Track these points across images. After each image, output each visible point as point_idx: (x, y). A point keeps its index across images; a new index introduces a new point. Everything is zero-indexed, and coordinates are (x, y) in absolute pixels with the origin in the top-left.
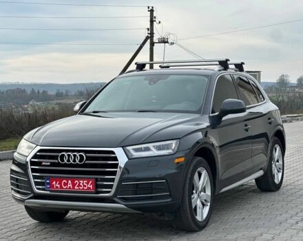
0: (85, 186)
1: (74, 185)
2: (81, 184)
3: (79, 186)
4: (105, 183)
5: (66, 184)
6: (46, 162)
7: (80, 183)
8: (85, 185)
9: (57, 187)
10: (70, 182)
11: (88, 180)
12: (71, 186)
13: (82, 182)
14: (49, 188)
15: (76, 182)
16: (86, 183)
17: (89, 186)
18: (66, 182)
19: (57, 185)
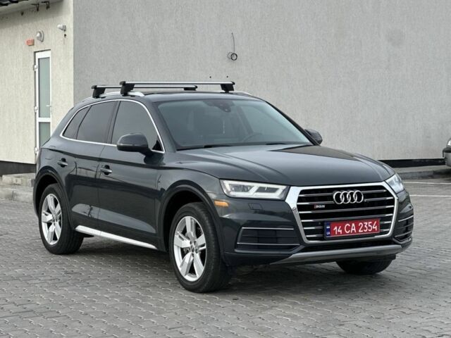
0: (369, 228)
1: (357, 228)
2: (366, 226)
4: (386, 222)
5: (349, 228)
6: (320, 205)
7: (364, 225)
8: (369, 226)
9: (339, 233)
10: (353, 225)
11: (373, 220)
12: (354, 229)
13: (366, 223)
14: (329, 235)
15: (361, 225)
16: (370, 224)
17: (374, 228)
18: (349, 226)
19: (339, 231)
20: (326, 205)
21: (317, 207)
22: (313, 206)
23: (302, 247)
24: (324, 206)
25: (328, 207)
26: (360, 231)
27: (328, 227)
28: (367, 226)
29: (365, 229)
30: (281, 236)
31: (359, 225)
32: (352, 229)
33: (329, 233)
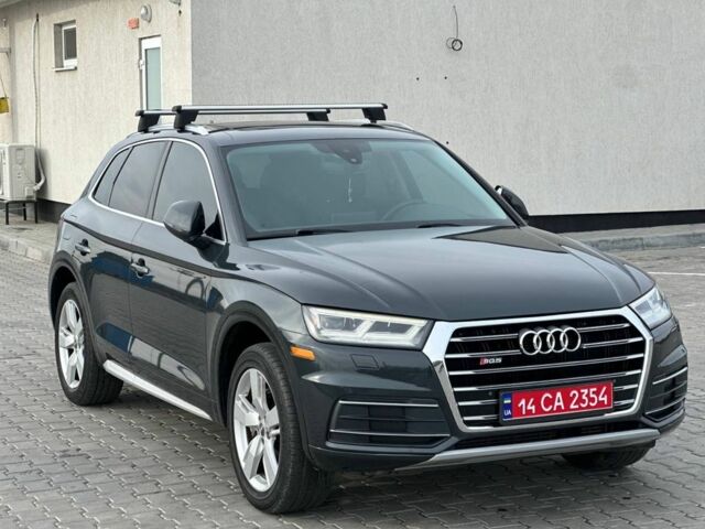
0: (592, 400)
1: (567, 400)
2: (584, 397)
3: (580, 400)
4: (626, 387)
5: (549, 402)
6: (490, 358)
7: (581, 394)
8: (590, 397)
9: (529, 412)
10: (559, 395)
14: (509, 416)
15: (574, 395)
16: (594, 393)
17: (601, 399)
18: (551, 397)
19: (529, 408)
20: (504, 358)
21: (486, 361)
22: (478, 359)
23: (454, 440)
24: (499, 360)
25: (507, 361)
26: (572, 406)
27: (507, 401)
28: (588, 395)
29: (584, 402)
30: (413, 419)
31: (571, 395)
32: (557, 404)
33: (509, 412)
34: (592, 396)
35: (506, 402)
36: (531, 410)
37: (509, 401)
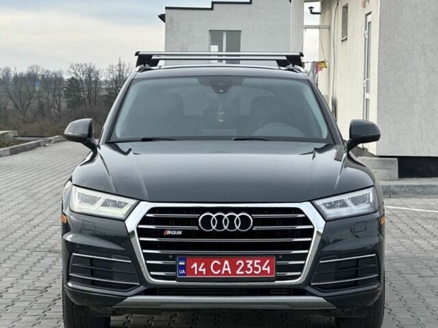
0: (257, 269)
1: (234, 267)
2: (249, 266)
3: (245, 268)
4: (292, 263)
5: (218, 267)
6: (173, 231)
7: (246, 264)
8: (256, 267)
10: (226, 262)
11: (263, 258)
12: (229, 269)
13: (251, 262)
14: (183, 275)
15: (240, 264)
16: (257, 264)
17: (264, 269)
18: (219, 263)
19: (200, 270)
20: (184, 231)
21: (169, 232)
22: (164, 230)
23: (142, 288)
24: (180, 233)
25: (186, 234)
26: (238, 272)
27: (182, 263)
28: (253, 265)
29: (249, 270)
31: (237, 264)
32: (224, 269)
33: (183, 272)
34: (256, 266)
35: (180, 264)
36: (202, 272)
37: (183, 264)
